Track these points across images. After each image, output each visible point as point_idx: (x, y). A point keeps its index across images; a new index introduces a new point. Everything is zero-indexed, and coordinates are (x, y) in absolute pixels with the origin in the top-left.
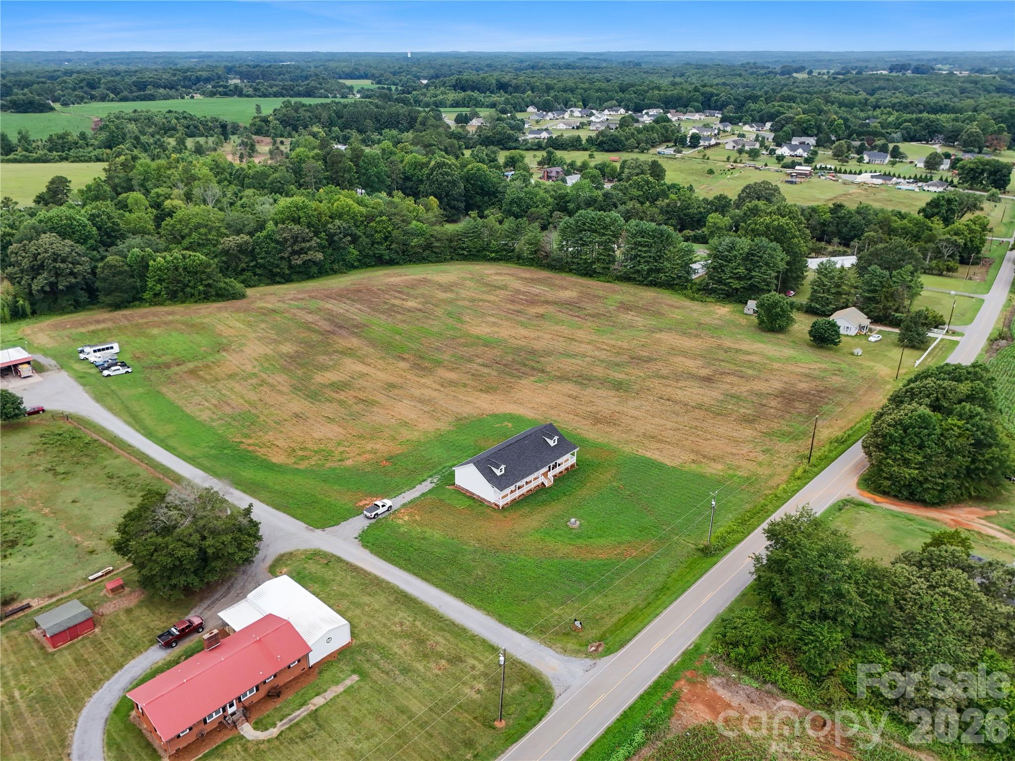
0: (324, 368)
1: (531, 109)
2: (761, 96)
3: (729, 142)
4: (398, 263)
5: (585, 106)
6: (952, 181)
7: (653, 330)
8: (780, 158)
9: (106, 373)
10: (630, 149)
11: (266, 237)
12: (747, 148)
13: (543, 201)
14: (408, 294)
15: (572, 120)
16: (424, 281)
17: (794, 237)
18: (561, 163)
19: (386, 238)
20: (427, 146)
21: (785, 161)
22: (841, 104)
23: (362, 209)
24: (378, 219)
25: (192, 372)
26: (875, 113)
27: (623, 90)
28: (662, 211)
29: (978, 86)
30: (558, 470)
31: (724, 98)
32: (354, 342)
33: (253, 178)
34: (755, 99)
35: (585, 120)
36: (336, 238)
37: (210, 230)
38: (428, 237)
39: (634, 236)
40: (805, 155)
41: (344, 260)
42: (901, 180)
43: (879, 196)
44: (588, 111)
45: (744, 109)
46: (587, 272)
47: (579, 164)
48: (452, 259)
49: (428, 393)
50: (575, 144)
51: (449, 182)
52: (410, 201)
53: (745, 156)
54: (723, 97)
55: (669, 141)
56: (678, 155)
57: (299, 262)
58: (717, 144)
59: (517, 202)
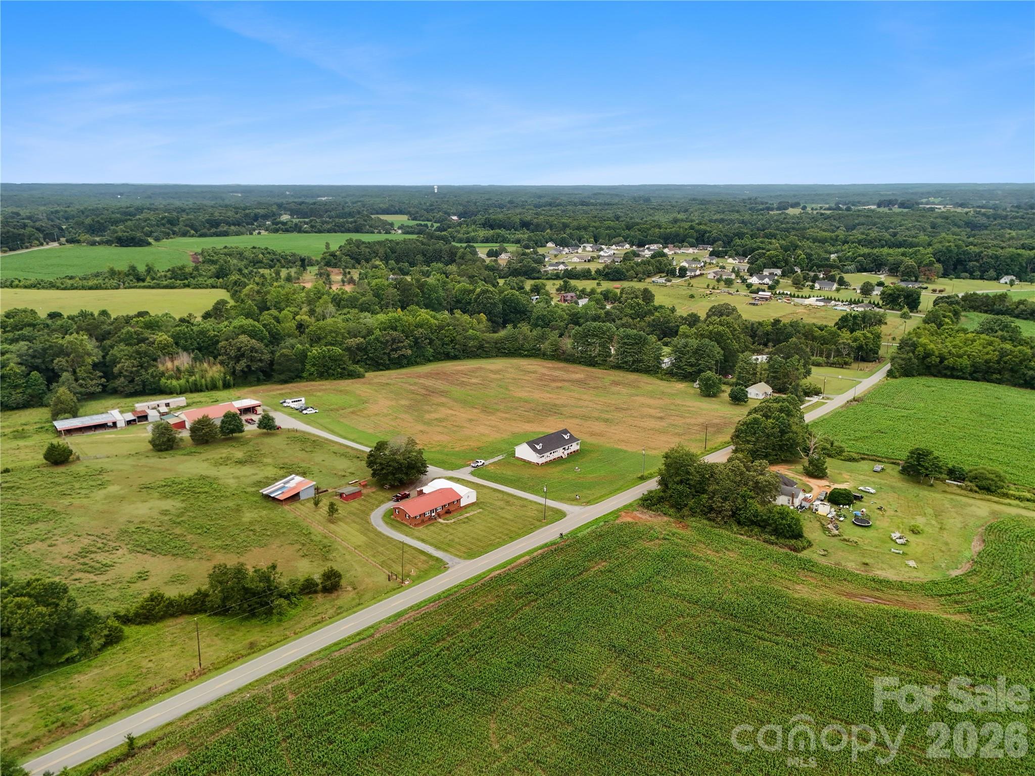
0: (429, 412)
1: (550, 245)
2: (747, 234)
3: (710, 274)
4: (460, 359)
5: (596, 241)
6: (878, 304)
7: (632, 395)
8: (749, 286)
9: (305, 412)
10: (631, 279)
11: (374, 339)
12: (724, 277)
13: (561, 317)
14: (471, 376)
15: (585, 254)
16: (481, 368)
17: (729, 338)
18: (574, 289)
19: (452, 341)
20: (471, 277)
21: (753, 287)
22: (815, 240)
23: (436, 322)
24: (447, 328)
25: (353, 413)
26: (844, 248)
27: (629, 228)
28: (649, 325)
29: (949, 221)
30: (569, 451)
31: (715, 235)
32: (443, 400)
33: (347, 300)
34: (741, 236)
35: (595, 255)
36: (419, 341)
37: (337, 335)
38: (480, 340)
39: (622, 338)
40: (770, 283)
41: (424, 356)
42: (840, 303)
43: (818, 315)
44: (599, 246)
45: (732, 244)
46: (591, 362)
47: (588, 290)
48: (497, 356)
49: (493, 423)
50: (586, 275)
51: (491, 304)
52: (466, 317)
53: (722, 283)
54: (714, 233)
55: (663, 272)
56: (669, 284)
57: (396, 356)
58: (701, 275)
59: (542, 318)
